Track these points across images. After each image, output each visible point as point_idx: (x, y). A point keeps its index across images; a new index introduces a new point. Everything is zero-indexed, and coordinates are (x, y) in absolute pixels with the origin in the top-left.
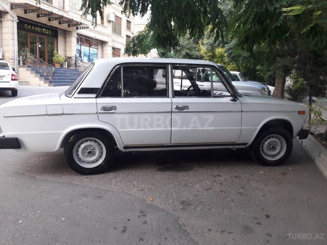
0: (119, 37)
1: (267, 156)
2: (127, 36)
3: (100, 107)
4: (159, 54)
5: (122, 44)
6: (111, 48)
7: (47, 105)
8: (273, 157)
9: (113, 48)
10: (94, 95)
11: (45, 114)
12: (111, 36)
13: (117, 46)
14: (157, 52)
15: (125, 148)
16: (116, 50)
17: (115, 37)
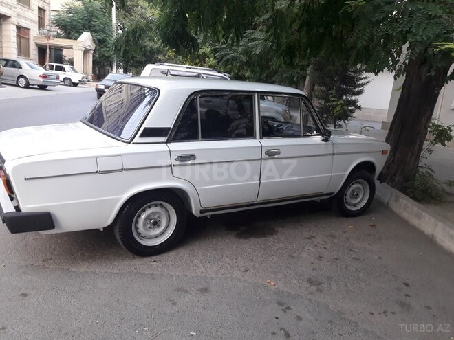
0: (26, 9)
1: (349, 205)
2: (39, 8)
3: (174, 156)
4: (94, 40)
5: (32, 21)
6: (15, 27)
7: (97, 158)
8: (355, 206)
9: (18, 28)
10: (164, 139)
11: (96, 171)
12: (15, 8)
13: (23, 23)
14: (91, 37)
15: (202, 212)
16: (21, 30)
17: (21, 9)
